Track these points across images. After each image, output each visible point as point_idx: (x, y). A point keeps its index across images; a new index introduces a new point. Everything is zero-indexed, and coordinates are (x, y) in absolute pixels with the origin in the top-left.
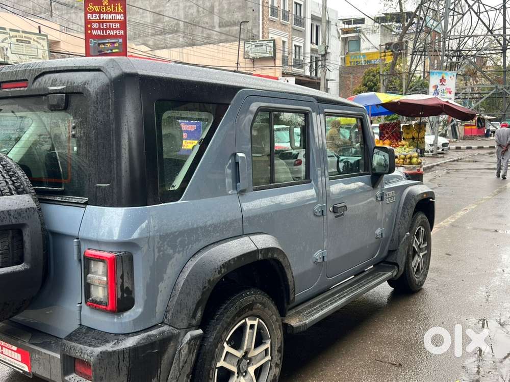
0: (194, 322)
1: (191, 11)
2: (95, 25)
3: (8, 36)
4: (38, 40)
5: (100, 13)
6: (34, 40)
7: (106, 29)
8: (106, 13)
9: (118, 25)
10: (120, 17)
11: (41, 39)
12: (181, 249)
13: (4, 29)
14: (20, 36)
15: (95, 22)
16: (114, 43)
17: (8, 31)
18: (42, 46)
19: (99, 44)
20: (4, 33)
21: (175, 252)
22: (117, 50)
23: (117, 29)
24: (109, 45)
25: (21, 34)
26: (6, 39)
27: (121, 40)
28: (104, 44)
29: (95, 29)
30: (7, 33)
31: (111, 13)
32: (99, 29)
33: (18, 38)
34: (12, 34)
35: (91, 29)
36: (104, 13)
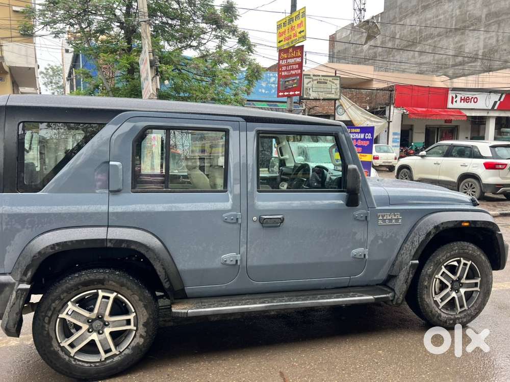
0: (25, 279)
1: (490, 42)
2: (284, 68)
3: (311, 80)
4: (333, 81)
5: (287, 58)
6: (330, 81)
7: (290, 70)
8: (291, 58)
9: (297, 66)
10: (299, 60)
11: (335, 79)
12: (30, 226)
13: (309, 75)
14: (320, 79)
15: (284, 66)
16: (294, 80)
17: (312, 76)
18: (336, 84)
19: (285, 82)
20: (309, 78)
21: (23, 227)
22: (296, 85)
23: (296, 69)
24: (291, 82)
25: (321, 77)
26: (310, 82)
27: (298, 77)
28: (288, 81)
29: (284, 71)
30: (311, 78)
31: (294, 57)
32: (286, 70)
33: (318, 80)
34: (314, 78)
35: (282, 71)
36: (289, 58)
